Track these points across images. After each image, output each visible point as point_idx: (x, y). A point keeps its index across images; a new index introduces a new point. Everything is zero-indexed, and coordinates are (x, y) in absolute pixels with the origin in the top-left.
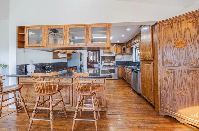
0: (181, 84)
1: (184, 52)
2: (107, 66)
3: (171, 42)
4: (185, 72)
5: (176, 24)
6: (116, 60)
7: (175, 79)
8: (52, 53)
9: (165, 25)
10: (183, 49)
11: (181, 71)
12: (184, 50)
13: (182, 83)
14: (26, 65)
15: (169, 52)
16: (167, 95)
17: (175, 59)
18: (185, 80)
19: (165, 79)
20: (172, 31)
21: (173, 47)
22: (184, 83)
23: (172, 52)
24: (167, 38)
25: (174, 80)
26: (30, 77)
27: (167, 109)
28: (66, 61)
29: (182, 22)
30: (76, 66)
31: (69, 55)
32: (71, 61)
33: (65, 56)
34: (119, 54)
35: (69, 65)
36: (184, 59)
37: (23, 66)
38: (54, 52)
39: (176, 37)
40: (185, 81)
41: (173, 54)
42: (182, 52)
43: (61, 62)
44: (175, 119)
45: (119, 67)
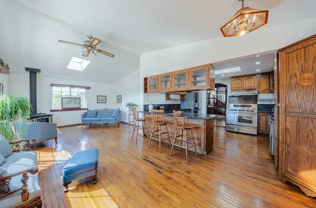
0: (306, 138)
1: (312, 92)
2: (246, 112)
3: (296, 77)
4: (312, 121)
5: (303, 50)
6: (258, 103)
7: (299, 130)
8: (165, 95)
9: (289, 53)
10: (310, 87)
11: (306, 119)
12: (312, 89)
13: (308, 136)
14: (148, 105)
15: (293, 92)
16: (289, 152)
17: (299, 102)
18: (312, 132)
19: (287, 129)
20: (297, 62)
21: (298, 85)
22: (311, 137)
23: (297, 92)
24: (290, 72)
25: (298, 132)
26: (150, 113)
27: (288, 172)
28: (179, 102)
29: (311, 47)
30: (190, 109)
31: (182, 96)
32: (185, 103)
33: (178, 97)
34: (264, 92)
35: (182, 107)
36: (310, 102)
37: (146, 105)
38: (167, 94)
39: (302, 70)
40: (312, 134)
41: (297, 94)
42: (309, 91)
43: (173, 103)
44: (299, 188)
45: (260, 114)
